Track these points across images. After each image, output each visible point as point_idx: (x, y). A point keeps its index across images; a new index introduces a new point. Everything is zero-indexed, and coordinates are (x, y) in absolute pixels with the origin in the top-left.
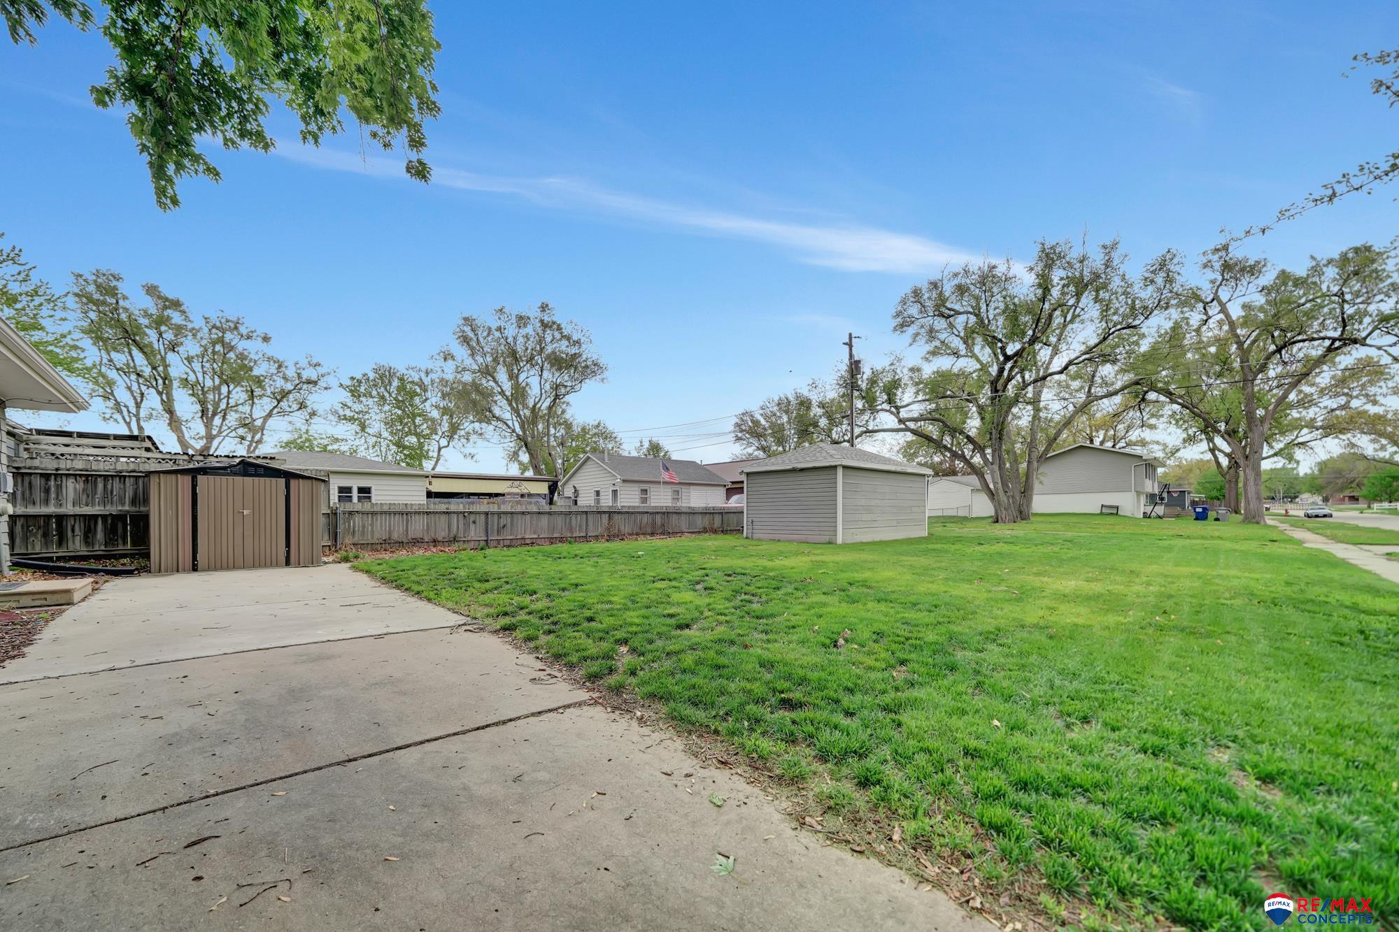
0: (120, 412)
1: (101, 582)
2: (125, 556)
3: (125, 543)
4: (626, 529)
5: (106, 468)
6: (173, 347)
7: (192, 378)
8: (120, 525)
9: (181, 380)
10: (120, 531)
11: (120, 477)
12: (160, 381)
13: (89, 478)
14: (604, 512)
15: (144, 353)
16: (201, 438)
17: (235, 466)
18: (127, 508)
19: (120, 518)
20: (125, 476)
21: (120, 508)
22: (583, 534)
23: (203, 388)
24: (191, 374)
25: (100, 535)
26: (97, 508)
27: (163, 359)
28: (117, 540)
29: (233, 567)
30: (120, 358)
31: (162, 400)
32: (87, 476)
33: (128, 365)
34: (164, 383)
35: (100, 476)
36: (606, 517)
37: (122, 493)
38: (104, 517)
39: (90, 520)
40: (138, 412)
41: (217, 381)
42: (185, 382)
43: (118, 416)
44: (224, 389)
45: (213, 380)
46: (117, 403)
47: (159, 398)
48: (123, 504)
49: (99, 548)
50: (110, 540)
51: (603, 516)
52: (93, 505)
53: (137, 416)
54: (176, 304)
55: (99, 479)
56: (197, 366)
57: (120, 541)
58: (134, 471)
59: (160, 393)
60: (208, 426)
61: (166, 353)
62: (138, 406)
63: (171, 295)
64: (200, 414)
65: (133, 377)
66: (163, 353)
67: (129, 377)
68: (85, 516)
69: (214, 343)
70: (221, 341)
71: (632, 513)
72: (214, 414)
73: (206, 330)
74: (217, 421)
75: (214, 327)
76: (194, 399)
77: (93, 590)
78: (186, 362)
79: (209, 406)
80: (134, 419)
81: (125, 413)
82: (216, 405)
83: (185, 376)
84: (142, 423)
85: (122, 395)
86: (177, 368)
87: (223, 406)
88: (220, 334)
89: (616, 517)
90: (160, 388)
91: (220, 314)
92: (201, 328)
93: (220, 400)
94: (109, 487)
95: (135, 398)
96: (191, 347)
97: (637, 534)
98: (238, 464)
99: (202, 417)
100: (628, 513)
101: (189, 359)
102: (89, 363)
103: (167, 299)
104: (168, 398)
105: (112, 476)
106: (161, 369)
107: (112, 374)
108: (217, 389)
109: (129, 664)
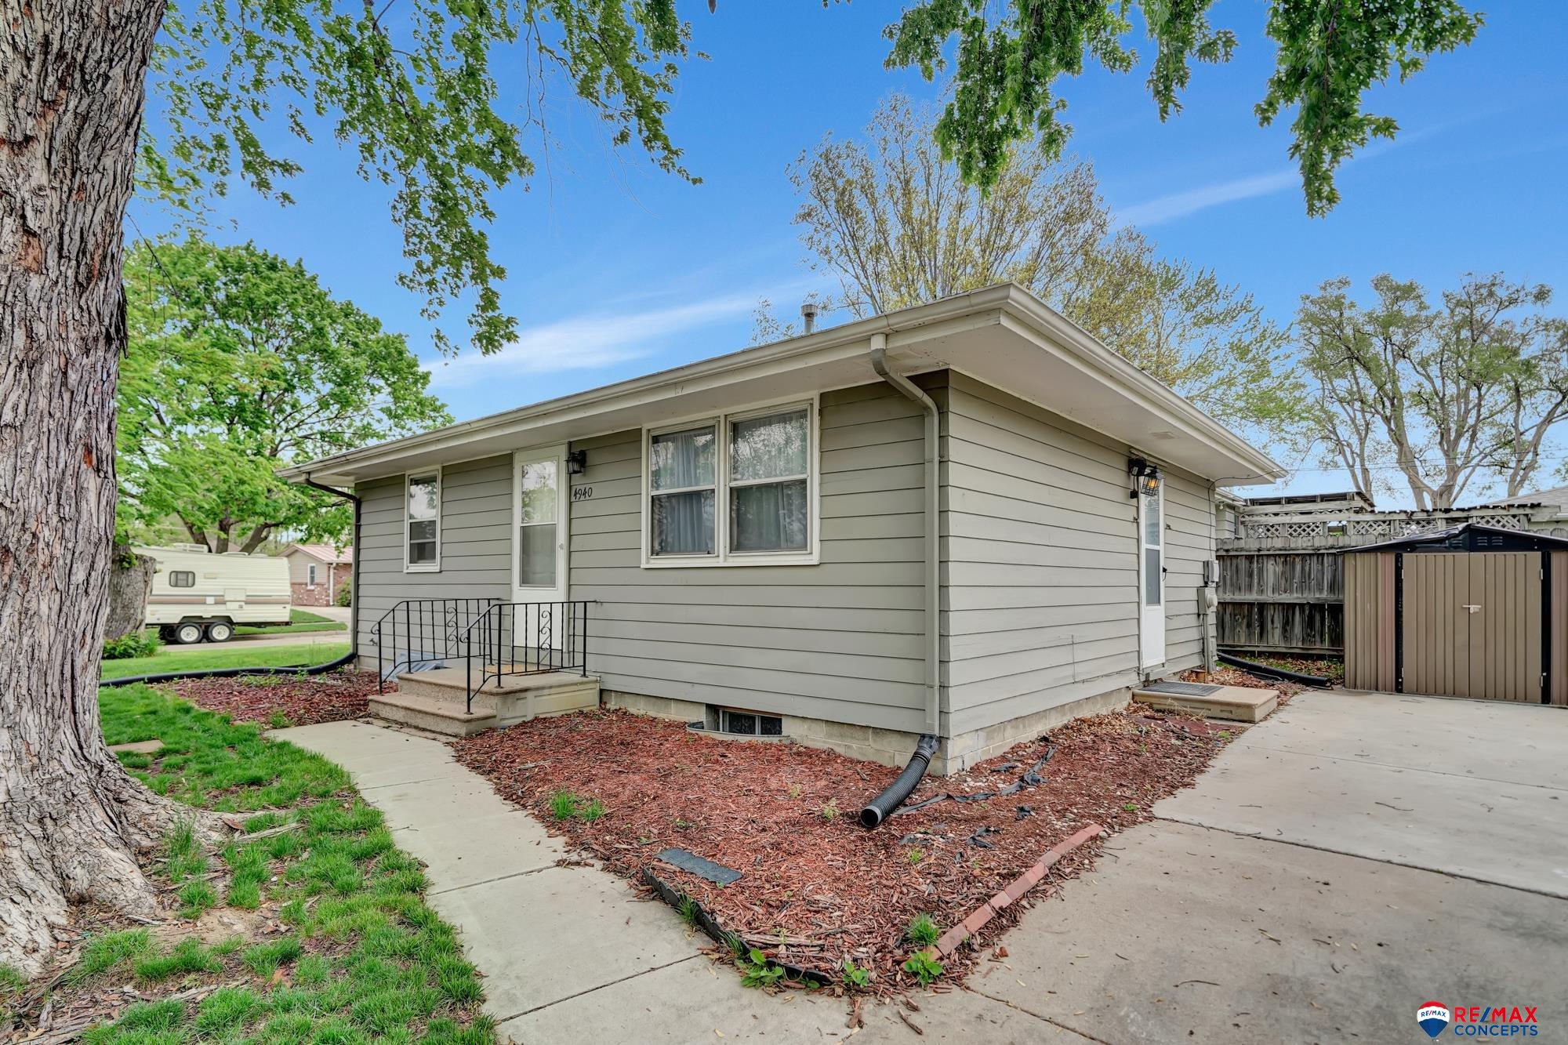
0: (1342, 452)
1: (1290, 692)
2: (1321, 657)
3: (1322, 641)
5: (1304, 545)
6: (1402, 353)
7: (1428, 387)
8: (1318, 618)
9: (1413, 395)
10: (1318, 624)
11: (1318, 555)
12: (1388, 404)
13: (1287, 558)
15: (1368, 369)
16: (1441, 473)
17: (1456, 536)
18: (1325, 595)
19: (1317, 607)
20: (1323, 554)
21: (1317, 596)
23: (1442, 400)
24: (1426, 383)
25: (1298, 629)
26: (1295, 595)
27: (1392, 371)
28: (1314, 636)
29: (1454, 694)
30: (1342, 385)
31: (1390, 429)
32: (1287, 556)
33: (1351, 392)
34: (1393, 404)
35: (1298, 555)
37: (1320, 577)
38: (1302, 606)
39: (1289, 608)
40: (1362, 450)
41: (1463, 384)
42: (1419, 398)
43: (1340, 459)
44: (1473, 394)
45: (1458, 384)
46: (1339, 442)
47: (1386, 428)
48: (1321, 590)
49: (1297, 645)
50: (1309, 635)
52: (1291, 592)
53: (1361, 456)
54: (1407, 291)
55: (1297, 560)
56: (1434, 370)
57: (1318, 638)
58: (1332, 548)
59: (1387, 420)
60: (1449, 453)
61: (1395, 362)
62: (1362, 441)
63: (1403, 281)
64: (1438, 437)
65: (1358, 405)
66: (1391, 363)
67: (1352, 407)
68: (1283, 604)
69: (1457, 329)
70: (1469, 322)
72: (1459, 435)
73: (1446, 313)
74: (1463, 445)
75: (1459, 303)
76: (1430, 418)
77: (1279, 704)
78: (1419, 369)
79: (1452, 425)
80: (1358, 460)
81: (1348, 453)
82: (1463, 419)
83: (1416, 390)
84: (1367, 465)
85: (1345, 432)
86: (1408, 379)
87: (1471, 421)
88: (1467, 312)
90: (1388, 412)
91: (1466, 281)
92: (1440, 313)
93: (1467, 411)
94: (1307, 569)
95: (1358, 432)
96: (1427, 344)
98: (1461, 533)
99: (1441, 443)
101: (1424, 363)
102: (1310, 400)
103: (1398, 288)
104: (1397, 426)
105: (1310, 555)
106: (1388, 386)
107: (1335, 408)
108: (1463, 395)
109: (1273, 835)
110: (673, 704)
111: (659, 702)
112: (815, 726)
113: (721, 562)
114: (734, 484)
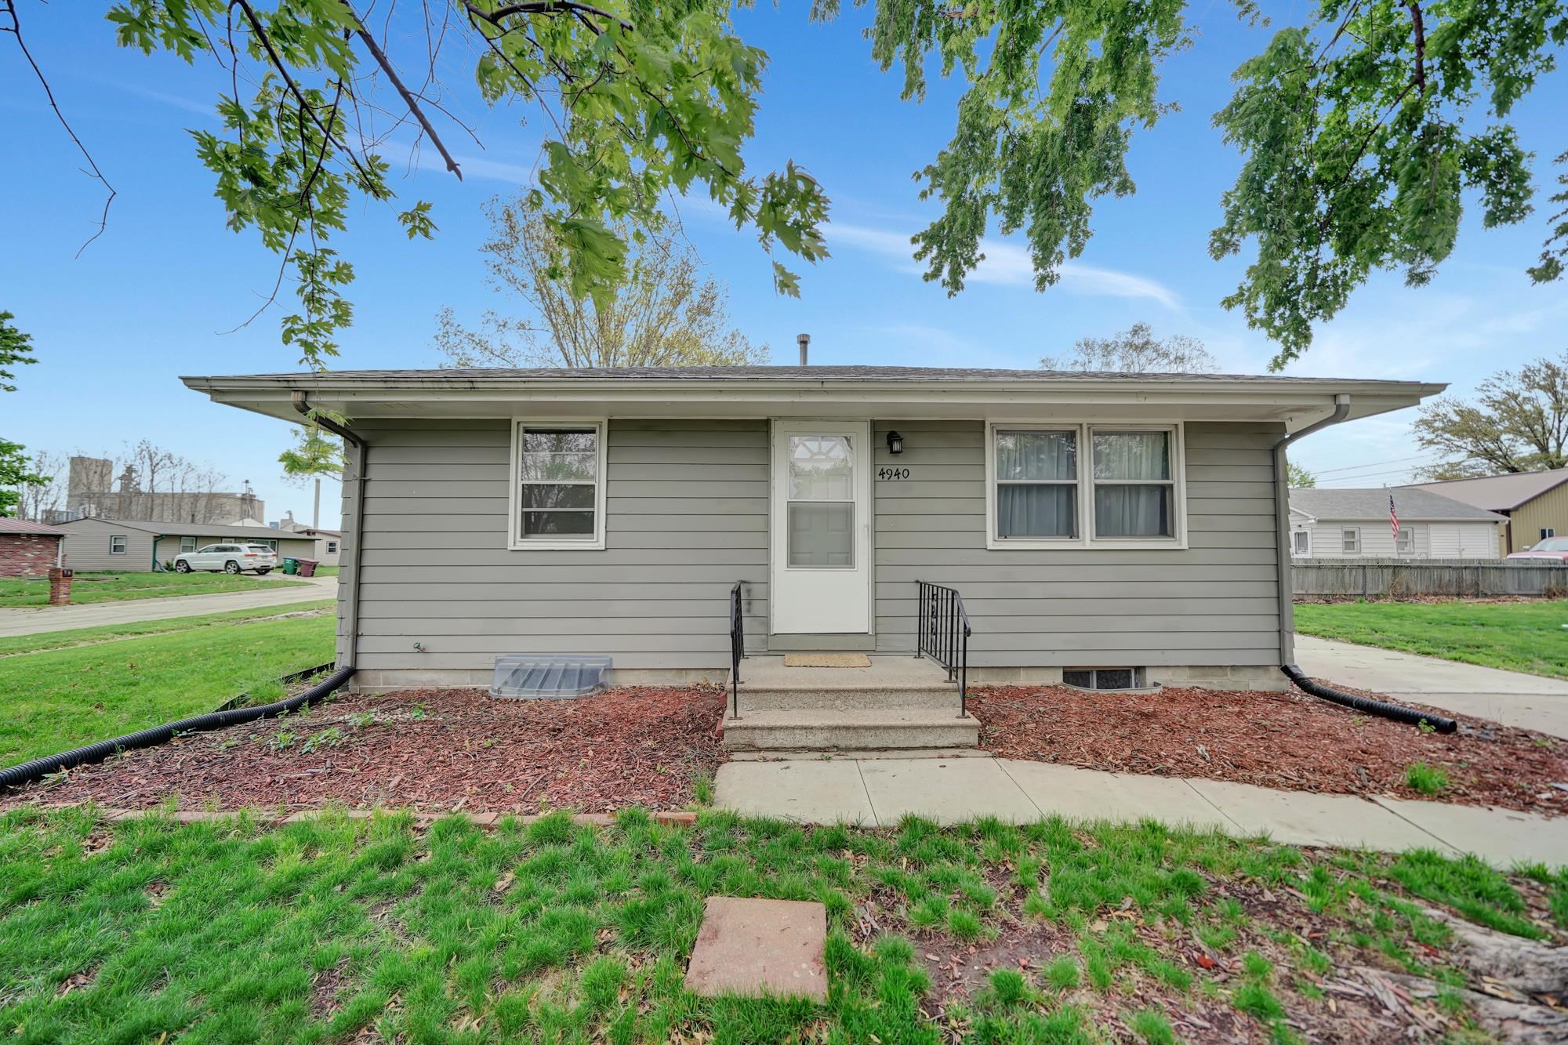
4: (1418, 587)
14: (1387, 567)
22: (1360, 592)
36: (1388, 573)
51: (1385, 570)
71: (1427, 568)
89: (1405, 573)
97: (1436, 594)
100: (1421, 567)
110: (1022, 671)
111: (1005, 671)
112: (1178, 671)
113: (1088, 546)
114: (1099, 482)
